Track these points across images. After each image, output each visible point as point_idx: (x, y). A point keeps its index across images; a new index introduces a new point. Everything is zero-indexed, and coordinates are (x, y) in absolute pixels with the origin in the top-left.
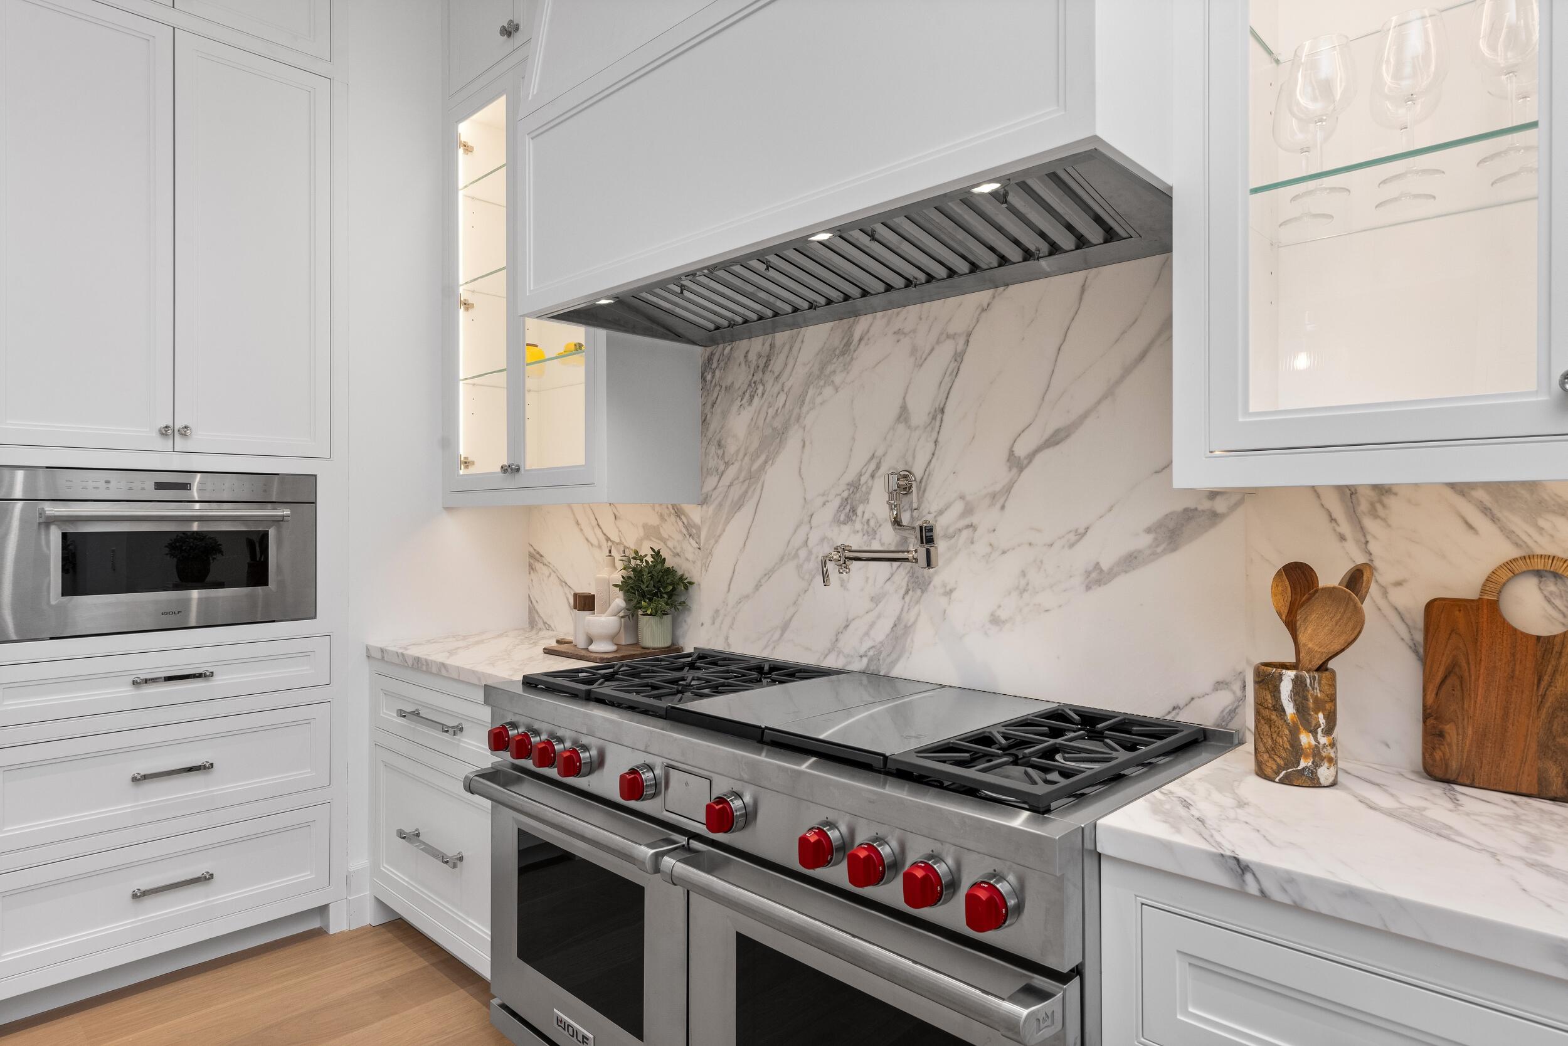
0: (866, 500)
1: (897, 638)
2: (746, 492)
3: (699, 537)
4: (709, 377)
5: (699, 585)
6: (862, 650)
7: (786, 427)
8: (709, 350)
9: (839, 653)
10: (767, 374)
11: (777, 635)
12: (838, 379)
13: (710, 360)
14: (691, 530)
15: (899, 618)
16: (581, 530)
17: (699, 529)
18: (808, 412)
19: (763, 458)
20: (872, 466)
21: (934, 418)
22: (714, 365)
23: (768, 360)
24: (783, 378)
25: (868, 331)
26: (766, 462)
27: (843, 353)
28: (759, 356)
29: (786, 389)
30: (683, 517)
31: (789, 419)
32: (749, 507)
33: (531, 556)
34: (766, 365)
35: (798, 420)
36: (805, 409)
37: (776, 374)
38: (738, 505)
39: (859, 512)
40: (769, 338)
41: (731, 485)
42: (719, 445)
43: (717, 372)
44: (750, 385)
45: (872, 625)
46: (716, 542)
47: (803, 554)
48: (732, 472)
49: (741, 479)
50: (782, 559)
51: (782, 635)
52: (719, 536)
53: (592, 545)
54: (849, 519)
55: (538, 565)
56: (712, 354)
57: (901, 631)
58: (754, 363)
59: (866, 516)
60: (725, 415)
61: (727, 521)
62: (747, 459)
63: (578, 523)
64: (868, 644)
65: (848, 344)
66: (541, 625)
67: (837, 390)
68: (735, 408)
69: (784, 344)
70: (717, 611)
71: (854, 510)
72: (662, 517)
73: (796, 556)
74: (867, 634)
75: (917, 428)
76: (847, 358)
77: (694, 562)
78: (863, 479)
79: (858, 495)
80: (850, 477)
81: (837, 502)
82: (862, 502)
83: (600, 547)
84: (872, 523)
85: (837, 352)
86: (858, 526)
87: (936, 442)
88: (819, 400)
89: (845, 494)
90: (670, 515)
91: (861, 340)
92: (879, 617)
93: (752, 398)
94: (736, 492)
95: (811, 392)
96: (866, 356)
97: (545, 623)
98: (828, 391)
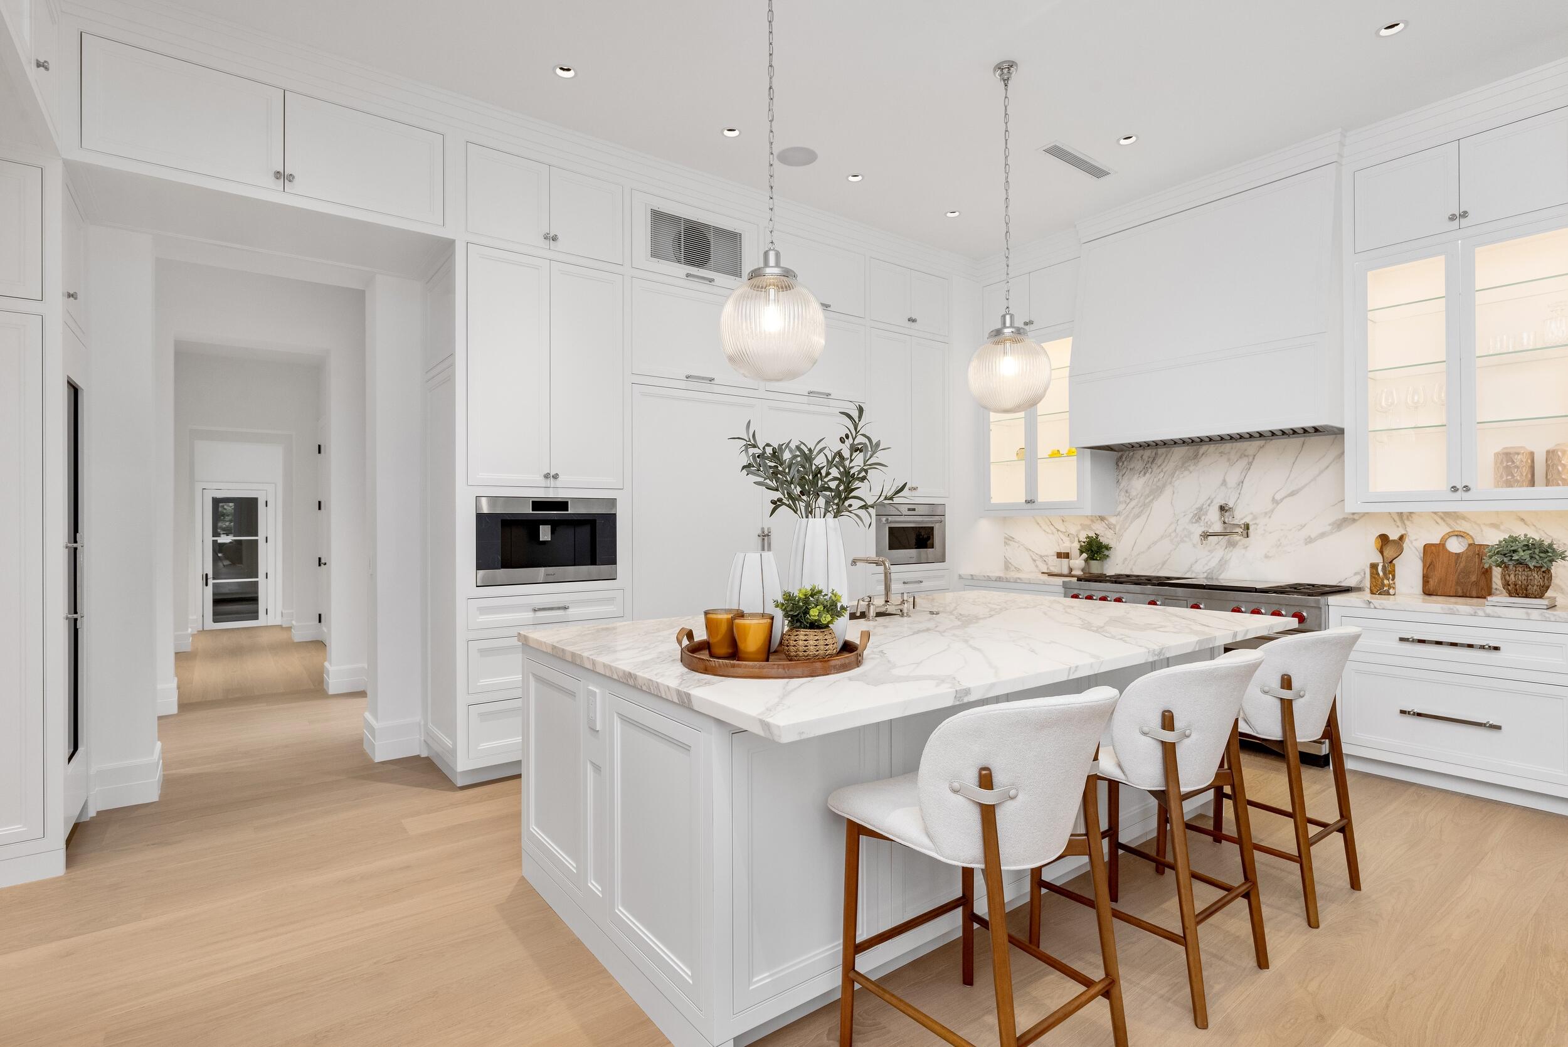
0: (1206, 514)
1: (1221, 566)
2: (1142, 511)
3: (1115, 529)
4: (1120, 464)
5: (1115, 548)
6: (1204, 570)
7: (1164, 486)
8: (1120, 453)
9: (1192, 572)
10: (1154, 465)
11: (1160, 566)
12: (1191, 468)
13: (1121, 457)
14: (1110, 527)
15: (1223, 558)
16: (1040, 526)
17: (1115, 526)
18: (1176, 480)
19: (1152, 497)
20: (1209, 501)
21: (1239, 485)
22: (1124, 459)
23: (1154, 459)
24: (1163, 467)
25: (1207, 451)
26: (1153, 499)
27: (1194, 459)
28: (1149, 457)
29: (1164, 471)
30: (1105, 521)
31: (1166, 482)
32: (1143, 517)
33: (1006, 538)
34: (1153, 461)
35: (1170, 483)
36: (1174, 479)
37: (1159, 464)
38: (1138, 516)
39: (1203, 518)
40: (1155, 451)
41: (1134, 508)
42: (1127, 492)
43: (1125, 463)
44: (1144, 468)
45: (1210, 560)
46: (1125, 531)
47: (1173, 535)
48: (1133, 503)
49: (1139, 505)
50: (1162, 537)
51: (1162, 566)
52: (1127, 529)
53: (1048, 533)
54: (1197, 521)
55: (1011, 543)
56: (1122, 455)
57: (1223, 563)
58: (1146, 459)
59: (1206, 521)
60: (1129, 480)
61: (1132, 522)
62: (1142, 498)
63: (1038, 524)
64: (1207, 568)
65: (1196, 456)
66: (1013, 569)
67: (1191, 472)
68: (1136, 476)
69: (1163, 454)
70: (1126, 559)
71: (1200, 518)
72: (1092, 521)
73: (1170, 535)
74: (1206, 564)
75: (1231, 488)
76: (1196, 461)
77: (1112, 539)
78: (1204, 507)
79: (1202, 512)
80: (1197, 506)
81: (1192, 515)
82: (1203, 515)
83: (1053, 534)
84: (1209, 523)
85: (1191, 458)
86: (1202, 524)
87: (1239, 494)
88: (1182, 476)
89: (1195, 512)
90: (1097, 520)
91: (1203, 454)
92: (1213, 557)
93: (1145, 474)
94: (1137, 511)
95: (1177, 473)
96: (1204, 461)
97: (1015, 568)
98: (1186, 473)
